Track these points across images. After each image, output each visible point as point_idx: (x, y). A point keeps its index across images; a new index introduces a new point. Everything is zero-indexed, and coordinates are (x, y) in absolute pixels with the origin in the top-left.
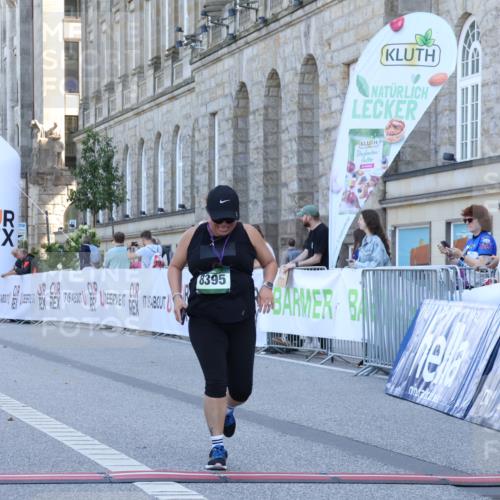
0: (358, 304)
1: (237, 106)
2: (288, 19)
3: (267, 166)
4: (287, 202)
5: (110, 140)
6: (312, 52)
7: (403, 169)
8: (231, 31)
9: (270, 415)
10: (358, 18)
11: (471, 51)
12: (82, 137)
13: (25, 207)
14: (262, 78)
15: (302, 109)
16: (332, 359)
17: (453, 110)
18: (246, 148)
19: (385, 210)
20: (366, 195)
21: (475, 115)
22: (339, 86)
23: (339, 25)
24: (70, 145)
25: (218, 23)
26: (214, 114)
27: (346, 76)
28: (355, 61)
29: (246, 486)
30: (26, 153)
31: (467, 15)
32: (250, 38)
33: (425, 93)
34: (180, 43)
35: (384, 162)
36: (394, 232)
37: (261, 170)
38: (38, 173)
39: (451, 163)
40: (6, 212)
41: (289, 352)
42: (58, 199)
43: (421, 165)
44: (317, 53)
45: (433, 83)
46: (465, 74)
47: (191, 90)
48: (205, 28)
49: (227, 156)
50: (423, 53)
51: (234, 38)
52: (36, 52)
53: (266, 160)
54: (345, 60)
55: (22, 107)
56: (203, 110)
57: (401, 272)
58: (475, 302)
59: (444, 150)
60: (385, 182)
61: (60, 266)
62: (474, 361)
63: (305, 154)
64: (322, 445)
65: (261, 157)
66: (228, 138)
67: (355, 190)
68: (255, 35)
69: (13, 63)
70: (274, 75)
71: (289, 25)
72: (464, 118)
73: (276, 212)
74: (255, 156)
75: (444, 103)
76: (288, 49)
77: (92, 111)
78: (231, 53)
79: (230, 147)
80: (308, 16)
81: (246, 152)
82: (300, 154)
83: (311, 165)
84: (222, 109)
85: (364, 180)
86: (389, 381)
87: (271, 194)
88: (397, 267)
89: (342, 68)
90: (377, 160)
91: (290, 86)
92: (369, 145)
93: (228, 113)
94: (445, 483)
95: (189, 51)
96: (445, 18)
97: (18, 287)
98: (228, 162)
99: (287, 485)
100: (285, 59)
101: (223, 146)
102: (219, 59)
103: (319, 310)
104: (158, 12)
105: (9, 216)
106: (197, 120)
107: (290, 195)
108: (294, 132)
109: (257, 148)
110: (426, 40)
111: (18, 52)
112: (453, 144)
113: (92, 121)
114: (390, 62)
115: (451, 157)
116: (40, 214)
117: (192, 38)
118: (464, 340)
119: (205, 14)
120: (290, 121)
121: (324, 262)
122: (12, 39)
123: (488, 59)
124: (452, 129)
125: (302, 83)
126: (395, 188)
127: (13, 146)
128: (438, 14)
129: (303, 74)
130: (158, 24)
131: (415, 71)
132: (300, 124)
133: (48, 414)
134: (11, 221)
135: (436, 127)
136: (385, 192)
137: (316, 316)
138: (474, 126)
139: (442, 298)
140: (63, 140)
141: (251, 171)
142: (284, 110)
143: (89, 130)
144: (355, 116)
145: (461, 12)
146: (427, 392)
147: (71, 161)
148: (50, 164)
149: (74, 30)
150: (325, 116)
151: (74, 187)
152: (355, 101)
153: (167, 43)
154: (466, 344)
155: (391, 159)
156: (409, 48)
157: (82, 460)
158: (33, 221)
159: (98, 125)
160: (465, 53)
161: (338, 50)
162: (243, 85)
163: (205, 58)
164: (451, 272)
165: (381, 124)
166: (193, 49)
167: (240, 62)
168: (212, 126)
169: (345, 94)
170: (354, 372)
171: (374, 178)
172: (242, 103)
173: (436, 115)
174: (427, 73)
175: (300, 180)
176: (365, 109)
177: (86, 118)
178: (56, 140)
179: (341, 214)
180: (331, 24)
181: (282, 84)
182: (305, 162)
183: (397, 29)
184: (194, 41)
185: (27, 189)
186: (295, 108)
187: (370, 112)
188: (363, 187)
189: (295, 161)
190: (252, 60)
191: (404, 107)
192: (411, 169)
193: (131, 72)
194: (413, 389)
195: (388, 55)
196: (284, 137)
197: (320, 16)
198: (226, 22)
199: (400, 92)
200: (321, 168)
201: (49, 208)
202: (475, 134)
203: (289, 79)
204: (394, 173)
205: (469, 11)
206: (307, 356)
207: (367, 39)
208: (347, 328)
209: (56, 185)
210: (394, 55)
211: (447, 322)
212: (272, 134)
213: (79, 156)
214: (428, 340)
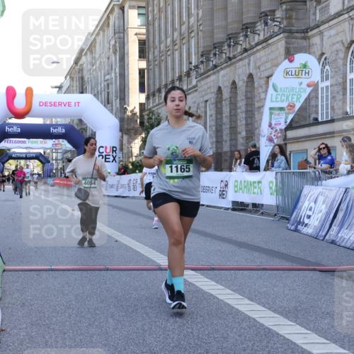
0: (274, 188)
1: (217, 97)
2: (240, 57)
3: (231, 124)
4: (241, 141)
5: (160, 114)
6: (251, 72)
7: (294, 125)
8: (214, 63)
9: (234, 238)
10: (273, 56)
11: (325, 70)
12: (147, 112)
13: (122, 145)
14: (228, 84)
15: (247, 98)
16: (262, 213)
17: (317, 98)
18: (222, 116)
19: (286, 144)
20: (277, 137)
21: (327, 100)
22: (264, 87)
23: (264, 59)
24: (142, 116)
25: (208, 60)
26: (206, 101)
27: (267, 83)
28: (271, 76)
29: (223, 272)
30: (122, 120)
31: (323, 54)
32: (223, 66)
33: (305, 91)
34: (191, 69)
35: (286, 122)
36: (290, 154)
37: (228, 126)
38: (128, 129)
39: (316, 122)
40: (113, 147)
41: (242, 210)
42: (136, 141)
43: (303, 123)
44: (253, 72)
45: (309, 86)
46: (322, 81)
47: (196, 91)
48: (202, 62)
49: (213, 120)
50: (304, 72)
51: (215, 66)
52: (126, 75)
53: (230, 121)
54: (267, 75)
55: (120, 99)
56: (202, 99)
57: (293, 172)
58: (328, 186)
59: (313, 116)
60: (286, 131)
61: (137, 171)
62: (328, 214)
63: (249, 119)
64: (257, 253)
65: (228, 120)
66: (213, 112)
67: (272, 135)
68: (225, 65)
69: (116, 80)
70: (234, 83)
71: (241, 60)
72: (322, 101)
73: (236, 145)
74: (226, 120)
75: (313, 94)
76: (240, 71)
77: (151, 100)
78: (214, 73)
79: (214, 116)
80: (249, 56)
81: (221, 119)
82: (246, 118)
83: (252, 124)
84: (210, 99)
85: (276, 131)
86: (289, 223)
87: (233, 137)
88: (292, 171)
89: (265, 79)
90: (282, 121)
91: (242, 88)
92: (279, 114)
93: (213, 100)
94: (315, 270)
95: (195, 73)
96: (313, 55)
97: (119, 181)
98: (213, 123)
99: (241, 272)
100: (239, 75)
101: (211, 116)
102: (208, 76)
103: (256, 190)
104: (181, 55)
105: (115, 149)
106: (199, 104)
107: (242, 138)
108: (243, 108)
109: (227, 116)
110: (305, 66)
111: (118, 75)
112: (317, 113)
113: (151, 105)
114: (288, 76)
115: (316, 119)
116: (128, 148)
117: (196, 67)
118: (323, 204)
119: (202, 56)
120: (241, 104)
121: (258, 169)
122: (115, 69)
123: (333, 74)
124: (317, 106)
125: (247, 86)
126: (290, 134)
127: (116, 117)
128: (310, 53)
129: (247, 82)
130: (181, 60)
131: (300, 80)
132: (246, 105)
133: (133, 239)
134: (115, 151)
135: (309, 106)
136: (286, 136)
137: (254, 193)
138: (327, 105)
139: (313, 185)
140: (138, 114)
141: (224, 127)
142: (239, 99)
143: (150, 109)
144: (272, 101)
145: (320, 53)
146: (306, 228)
147: (142, 123)
148: (132, 125)
149: (143, 64)
150: (257, 102)
151: (143, 135)
152: (272, 95)
153: (185, 69)
154: (324, 206)
155: (288, 121)
156: (297, 70)
157: (149, 260)
158: (125, 151)
159: (154, 107)
160: (322, 72)
161: (263, 71)
162: (220, 88)
163: (202, 76)
164: (317, 173)
165: (284, 105)
166: (197, 72)
167: (218, 77)
168: (206, 107)
169: (267, 91)
170: (272, 219)
171: (281, 130)
172: (219, 96)
173: (310, 100)
174: (306, 82)
175: (246, 131)
176: (276, 98)
177: (148, 104)
178: (135, 114)
179: (266, 146)
180: (260, 59)
181: (238, 87)
182: (249, 122)
183: (291, 61)
184: (198, 68)
185: (122, 137)
186: (244, 98)
187: (279, 99)
188: (276, 134)
189: (244, 122)
190: (224, 76)
191: (295, 97)
192: (298, 125)
193: (168, 83)
194: (300, 227)
195: (287, 73)
196: (239, 111)
197: (255, 56)
198: (212, 59)
199: (293, 90)
200: (256, 126)
201: (133, 145)
202: (327, 109)
203: (241, 85)
204: (290, 127)
205: (324, 51)
206: (250, 212)
207: (277, 65)
208: (268, 199)
209: (136, 135)
210: (290, 73)
211: (315, 196)
212: (234, 109)
213: (146, 121)
214: (306, 204)
